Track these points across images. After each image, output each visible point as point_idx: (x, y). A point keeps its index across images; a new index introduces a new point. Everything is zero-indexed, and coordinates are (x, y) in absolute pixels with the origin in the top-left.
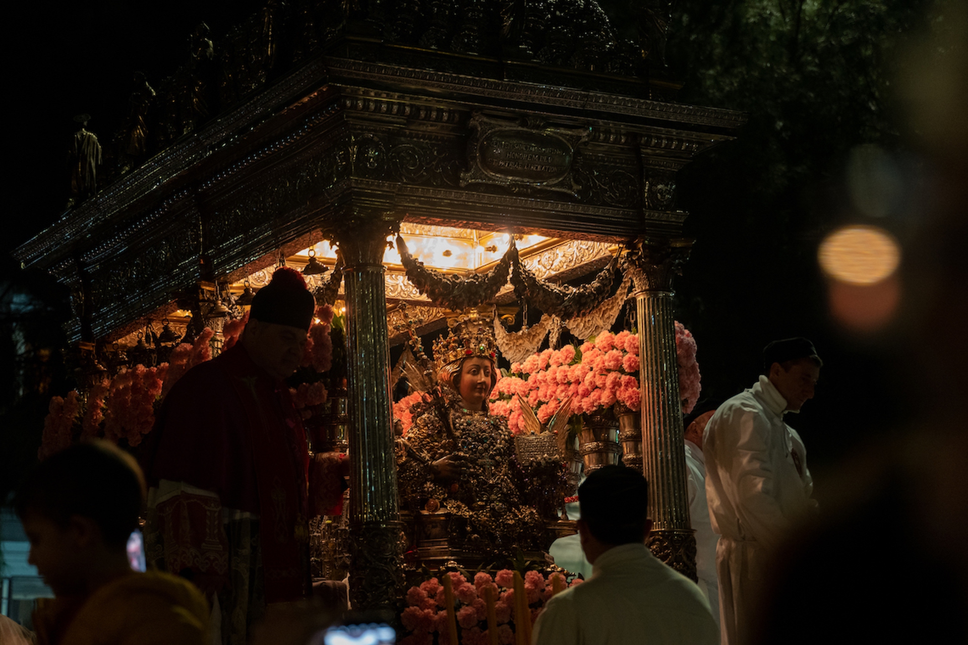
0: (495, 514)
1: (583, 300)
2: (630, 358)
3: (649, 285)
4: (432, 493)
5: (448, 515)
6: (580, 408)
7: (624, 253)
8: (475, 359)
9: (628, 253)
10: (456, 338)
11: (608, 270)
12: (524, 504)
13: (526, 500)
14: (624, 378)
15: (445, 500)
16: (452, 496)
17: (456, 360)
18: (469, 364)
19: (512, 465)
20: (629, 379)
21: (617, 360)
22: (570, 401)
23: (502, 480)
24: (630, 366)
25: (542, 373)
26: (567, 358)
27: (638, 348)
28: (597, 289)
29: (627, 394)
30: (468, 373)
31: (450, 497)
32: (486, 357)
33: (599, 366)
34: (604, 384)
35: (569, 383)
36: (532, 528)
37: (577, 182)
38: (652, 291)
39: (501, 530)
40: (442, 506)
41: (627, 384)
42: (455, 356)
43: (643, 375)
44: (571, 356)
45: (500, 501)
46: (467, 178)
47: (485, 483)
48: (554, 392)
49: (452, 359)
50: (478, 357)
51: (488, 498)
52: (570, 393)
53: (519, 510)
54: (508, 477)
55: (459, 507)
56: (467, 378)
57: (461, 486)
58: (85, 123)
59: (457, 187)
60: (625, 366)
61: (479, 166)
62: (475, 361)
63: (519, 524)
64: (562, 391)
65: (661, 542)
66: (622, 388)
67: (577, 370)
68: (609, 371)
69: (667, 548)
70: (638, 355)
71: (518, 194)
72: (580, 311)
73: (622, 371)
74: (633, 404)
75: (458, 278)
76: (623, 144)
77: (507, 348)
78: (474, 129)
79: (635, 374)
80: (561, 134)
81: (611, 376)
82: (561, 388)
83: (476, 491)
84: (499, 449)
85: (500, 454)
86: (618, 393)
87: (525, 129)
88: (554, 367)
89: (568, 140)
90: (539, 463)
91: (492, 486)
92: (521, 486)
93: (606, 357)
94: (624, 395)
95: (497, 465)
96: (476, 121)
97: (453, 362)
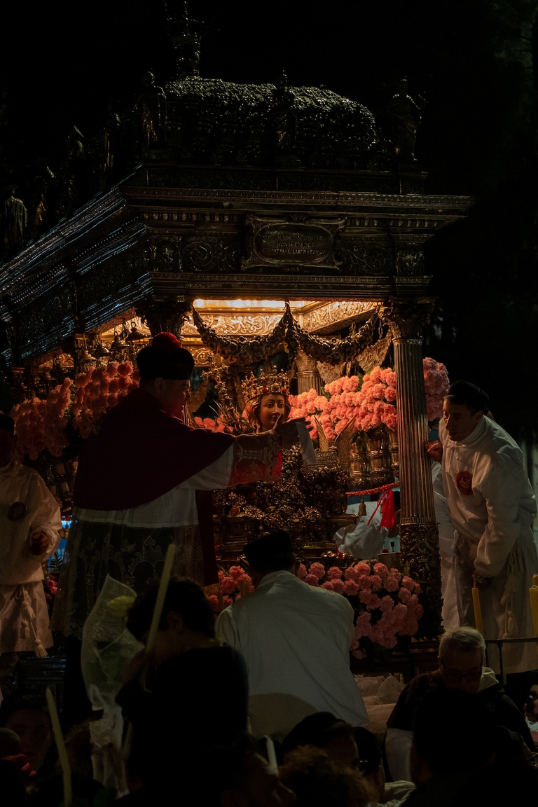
0: (284, 515)
1: (347, 350)
2: (389, 391)
3: (402, 335)
4: (234, 501)
5: (245, 518)
6: (360, 426)
7: (382, 309)
8: (270, 395)
9: (385, 310)
10: (256, 379)
11: (369, 324)
12: (309, 506)
13: (310, 503)
14: (386, 406)
15: (244, 506)
16: (250, 502)
17: (257, 396)
18: (266, 400)
19: (300, 476)
20: (389, 407)
21: (381, 391)
22: (354, 420)
23: (291, 488)
24: (389, 397)
25: (338, 397)
26: (352, 386)
27: (395, 382)
28: (360, 339)
29: (387, 419)
30: (265, 406)
31: (249, 503)
32: (279, 393)
33: (370, 395)
34: (373, 410)
35: (354, 406)
36: (313, 524)
37: (338, 259)
38: (403, 339)
39: (289, 528)
40: (242, 511)
41: (388, 411)
42: (256, 393)
43: (398, 403)
44: (355, 384)
45: (288, 505)
46: (246, 264)
47: (277, 491)
48: (345, 413)
49: (254, 395)
50: (273, 393)
51: (279, 502)
52: (354, 414)
53: (304, 510)
54: (297, 486)
55: (254, 512)
56: (265, 410)
57: (258, 494)
58: (13, 192)
59: (239, 271)
60: (386, 397)
61: (256, 253)
62: (270, 397)
63: (303, 522)
64: (350, 412)
65: (410, 533)
66: (385, 413)
67: (357, 397)
68: (377, 399)
69: (414, 537)
70: (395, 388)
71: (290, 273)
72: (345, 357)
73: (385, 400)
74: (391, 426)
75: (244, 340)
76: (376, 226)
77: (324, 371)
78: (250, 227)
79: (394, 403)
80: (322, 225)
81: (377, 404)
82: (349, 409)
83: (269, 498)
84: (289, 464)
85: (290, 468)
86: (382, 417)
87: (291, 223)
88: (345, 392)
89: (328, 229)
90: (320, 474)
91: (282, 494)
92: (306, 492)
93: (374, 389)
94: (386, 419)
95: (288, 476)
96: (250, 221)
97: (254, 398)
